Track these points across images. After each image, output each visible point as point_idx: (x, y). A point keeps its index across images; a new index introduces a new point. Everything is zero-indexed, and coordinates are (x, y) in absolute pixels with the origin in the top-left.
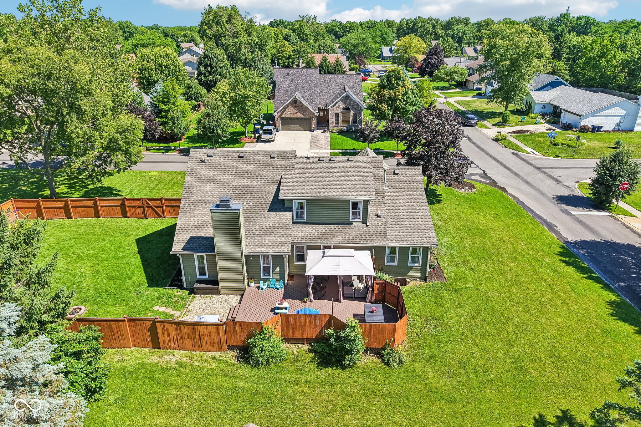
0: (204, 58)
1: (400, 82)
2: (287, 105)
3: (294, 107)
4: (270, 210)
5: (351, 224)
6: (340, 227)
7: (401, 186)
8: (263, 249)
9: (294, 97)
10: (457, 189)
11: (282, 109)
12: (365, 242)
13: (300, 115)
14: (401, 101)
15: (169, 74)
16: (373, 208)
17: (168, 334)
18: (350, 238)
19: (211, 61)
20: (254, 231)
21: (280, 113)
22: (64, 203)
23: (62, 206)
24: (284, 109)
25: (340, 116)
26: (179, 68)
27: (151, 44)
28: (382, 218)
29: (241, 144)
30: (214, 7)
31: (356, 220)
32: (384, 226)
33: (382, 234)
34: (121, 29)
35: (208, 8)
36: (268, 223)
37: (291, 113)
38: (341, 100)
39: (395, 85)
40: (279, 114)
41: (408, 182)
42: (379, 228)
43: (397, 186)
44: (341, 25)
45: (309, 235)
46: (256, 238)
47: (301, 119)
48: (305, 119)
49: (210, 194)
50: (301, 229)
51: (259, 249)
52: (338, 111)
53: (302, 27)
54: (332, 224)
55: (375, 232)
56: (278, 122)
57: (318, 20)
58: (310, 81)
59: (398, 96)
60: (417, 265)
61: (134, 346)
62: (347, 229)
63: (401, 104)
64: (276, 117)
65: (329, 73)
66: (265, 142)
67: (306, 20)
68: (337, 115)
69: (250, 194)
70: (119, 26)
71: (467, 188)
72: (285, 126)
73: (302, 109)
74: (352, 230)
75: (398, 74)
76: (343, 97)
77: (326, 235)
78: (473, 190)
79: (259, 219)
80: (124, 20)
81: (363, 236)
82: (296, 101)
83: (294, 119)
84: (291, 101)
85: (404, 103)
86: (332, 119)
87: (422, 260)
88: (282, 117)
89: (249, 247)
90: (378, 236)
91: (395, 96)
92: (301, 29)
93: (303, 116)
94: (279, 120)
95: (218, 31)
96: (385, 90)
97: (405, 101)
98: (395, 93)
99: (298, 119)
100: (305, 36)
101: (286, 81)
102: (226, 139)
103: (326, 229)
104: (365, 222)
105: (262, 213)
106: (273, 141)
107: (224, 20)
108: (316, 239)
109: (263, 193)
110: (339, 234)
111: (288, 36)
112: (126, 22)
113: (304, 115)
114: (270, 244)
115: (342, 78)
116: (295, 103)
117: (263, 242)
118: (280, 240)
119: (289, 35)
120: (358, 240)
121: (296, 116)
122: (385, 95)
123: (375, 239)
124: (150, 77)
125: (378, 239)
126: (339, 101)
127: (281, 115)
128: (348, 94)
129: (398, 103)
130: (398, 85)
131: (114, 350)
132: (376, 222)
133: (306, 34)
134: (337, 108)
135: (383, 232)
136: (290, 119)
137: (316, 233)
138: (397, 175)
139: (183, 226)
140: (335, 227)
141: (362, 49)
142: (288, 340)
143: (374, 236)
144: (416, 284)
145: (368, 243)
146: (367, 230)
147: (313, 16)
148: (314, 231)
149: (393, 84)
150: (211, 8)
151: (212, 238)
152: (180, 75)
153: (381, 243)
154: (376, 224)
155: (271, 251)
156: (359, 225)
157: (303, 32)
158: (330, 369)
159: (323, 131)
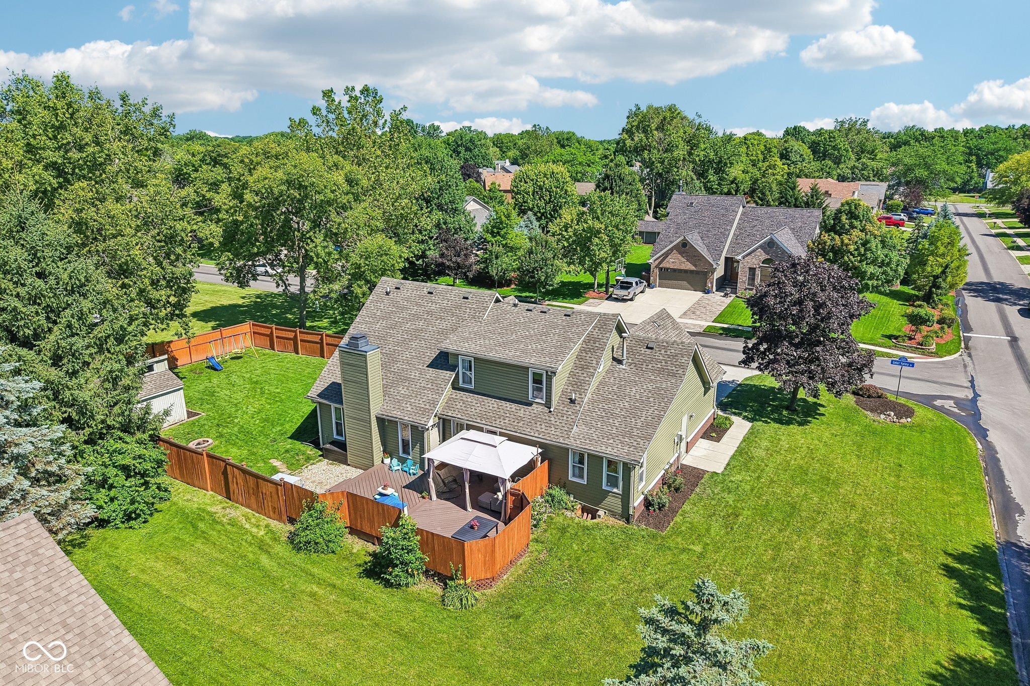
0: (604, 180)
1: (856, 223)
2: (671, 250)
3: (681, 253)
4: (431, 365)
5: (530, 404)
6: (514, 406)
7: (650, 367)
8: (399, 413)
9: (683, 237)
10: (869, 413)
11: (663, 255)
12: (536, 435)
13: (689, 266)
14: (852, 254)
15: (550, 199)
16: (570, 388)
17: (237, 484)
18: (520, 425)
19: (612, 184)
20: (400, 389)
21: (659, 260)
22: (294, 334)
23: (292, 337)
24: (666, 255)
25: (758, 272)
26: (566, 193)
27: (571, 161)
28: (576, 405)
29: (581, 299)
30: (644, 108)
31: (537, 400)
32: (573, 417)
33: (566, 429)
34: (559, 142)
35: (634, 109)
36: (420, 381)
37: (676, 261)
38: (761, 247)
39: (847, 227)
40: (657, 262)
41: (663, 364)
42: (565, 418)
43: (644, 366)
44: (922, 134)
45: (469, 409)
46: (398, 397)
47: (692, 272)
48: (697, 272)
49: (377, 334)
50: (464, 399)
51: (395, 412)
52: (753, 263)
53: (834, 138)
54: (505, 400)
55: (557, 423)
56: (655, 274)
57: (870, 126)
58: (723, 215)
59: (847, 245)
60: (615, 490)
61: (212, 490)
62: (522, 411)
63: (853, 260)
64: (652, 267)
65: (796, 206)
66: (617, 300)
67: (847, 126)
68: (752, 270)
69: (418, 341)
70: (557, 139)
71: (892, 414)
72: (664, 281)
73: (694, 256)
74: (527, 413)
75: (855, 208)
76: (765, 243)
77: (491, 414)
78: (903, 420)
79: (413, 374)
80: (566, 130)
81: (538, 425)
82: (685, 244)
83: (680, 271)
84: (678, 244)
85: (859, 258)
86: (743, 277)
87: (623, 484)
88: (661, 266)
89: (385, 407)
90: (558, 430)
91: (842, 246)
92: (830, 141)
93: (693, 268)
94: (657, 271)
95: (641, 140)
96: (827, 235)
97: (859, 254)
98: (842, 242)
99: (686, 271)
100: (836, 152)
101: (685, 214)
102: (551, 288)
103: (495, 405)
104: (548, 405)
105: (420, 367)
106: (631, 300)
107: (653, 126)
108: (476, 417)
109: (433, 341)
110: (508, 415)
111: (787, 152)
112: (568, 133)
113: (695, 266)
114: (409, 409)
115: (784, 214)
116: (684, 247)
117: (403, 405)
118: (423, 406)
119: (789, 150)
120: (529, 430)
121: (683, 267)
122: (825, 243)
123: (553, 432)
124: (525, 202)
125: (557, 433)
126: (757, 249)
127: (660, 263)
128: (774, 238)
129: (846, 258)
130: (852, 227)
131: (195, 489)
132: (566, 409)
133: (838, 150)
134: (754, 260)
135: (568, 425)
136: (674, 270)
137: (480, 408)
138: (650, 351)
139: (332, 368)
140: (508, 405)
141: (921, 173)
142: (353, 531)
143: (553, 429)
144: (612, 521)
145: (540, 436)
146: (547, 418)
147: (861, 120)
148: (479, 405)
149: (844, 225)
150: (639, 109)
151: (339, 385)
152: (565, 203)
153: (558, 441)
154: (564, 412)
155: (406, 418)
156: (540, 408)
157: (834, 146)
158: (372, 580)
159: (722, 294)
